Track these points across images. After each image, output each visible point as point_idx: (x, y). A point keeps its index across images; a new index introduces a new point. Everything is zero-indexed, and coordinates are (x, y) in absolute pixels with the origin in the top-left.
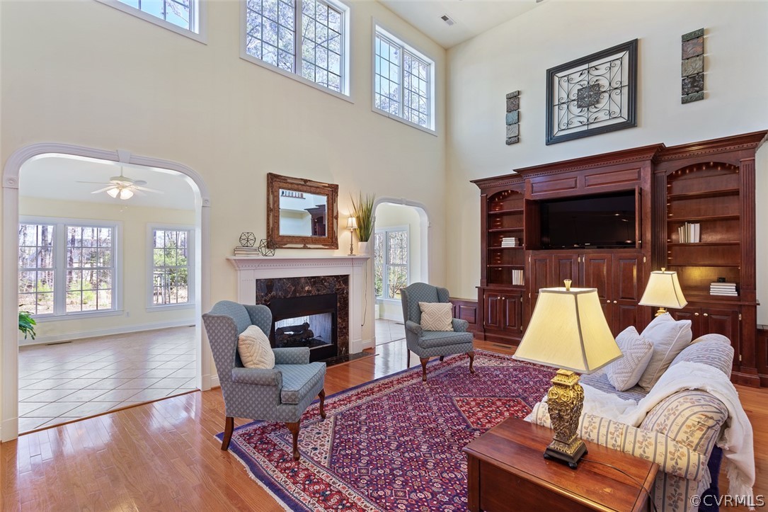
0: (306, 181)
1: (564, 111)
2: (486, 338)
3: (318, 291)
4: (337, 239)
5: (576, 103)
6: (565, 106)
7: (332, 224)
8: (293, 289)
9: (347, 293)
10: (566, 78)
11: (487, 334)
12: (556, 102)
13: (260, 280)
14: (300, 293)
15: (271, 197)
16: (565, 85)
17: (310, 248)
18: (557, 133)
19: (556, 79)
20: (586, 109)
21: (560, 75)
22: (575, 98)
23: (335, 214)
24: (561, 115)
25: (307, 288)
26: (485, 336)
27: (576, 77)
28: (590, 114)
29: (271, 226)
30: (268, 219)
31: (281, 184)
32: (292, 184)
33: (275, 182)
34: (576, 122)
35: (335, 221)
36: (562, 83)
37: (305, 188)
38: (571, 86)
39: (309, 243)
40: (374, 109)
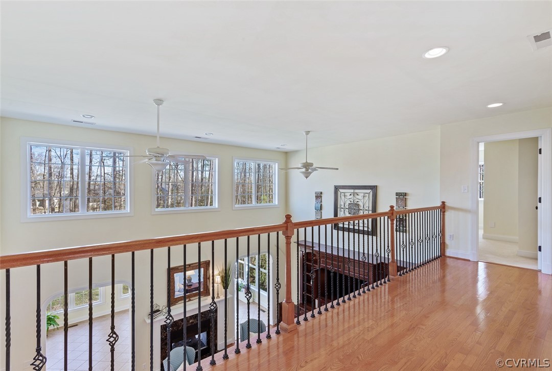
1: (342, 213)
4: (209, 290)
5: (348, 210)
6: (343, 210)
7: (207, 282)
9: (216, 317)
10: (344, 194)
12: (339, 206)
13: (163, 325)
16: (343, 198)
17: (192, 300)
19: (339, 193)
22: (347, 207)
23: (208, 277)
25: (191, 321)
27: (348, 195)
31: (175, 271)
32: (181, 269)
35: (208, 280)
36: (341, 195)
37: (189, 269)
38: (346, 199)
39: (192, 297)
40: (234, 209)
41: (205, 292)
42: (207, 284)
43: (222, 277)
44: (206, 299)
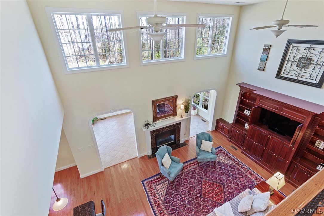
0: (165, 98)
1: (289, 65)
2: (230, 141)
3: (170, 129)
4: (177, 113)
5: (296, 63)
6: (291, 63)
7: (175, 108)
8: (162, 130)
9: (180, 127)
10: (296, 48)
11: (231, 140)
12: (287, 59)
13: (152, 131)
15: (154, 107)
16: (294, 51)
17: (167, 119)
18: (282, 74)
19: (291, 47)
20: (300, 69)
21: (294, 45)
22: (297, 61)
23: (176, 105)
24: (287, 66)
25: (166, 129)
26: (230, 140)
27: (302, 50)
28: (301, 72)
29: (154, 116)
30: (153, 114)
31: (157, 102)
33: (155, 103)
34: (293, 73)
35: (176, 107)
36: (293, 49)
37: (165, 101)
38: (297, 53)
39: (167, 117)
40: (195, 59)
41: (174, 114)
42: (175, 110)
43: (185, 106)
44: (175, 118)
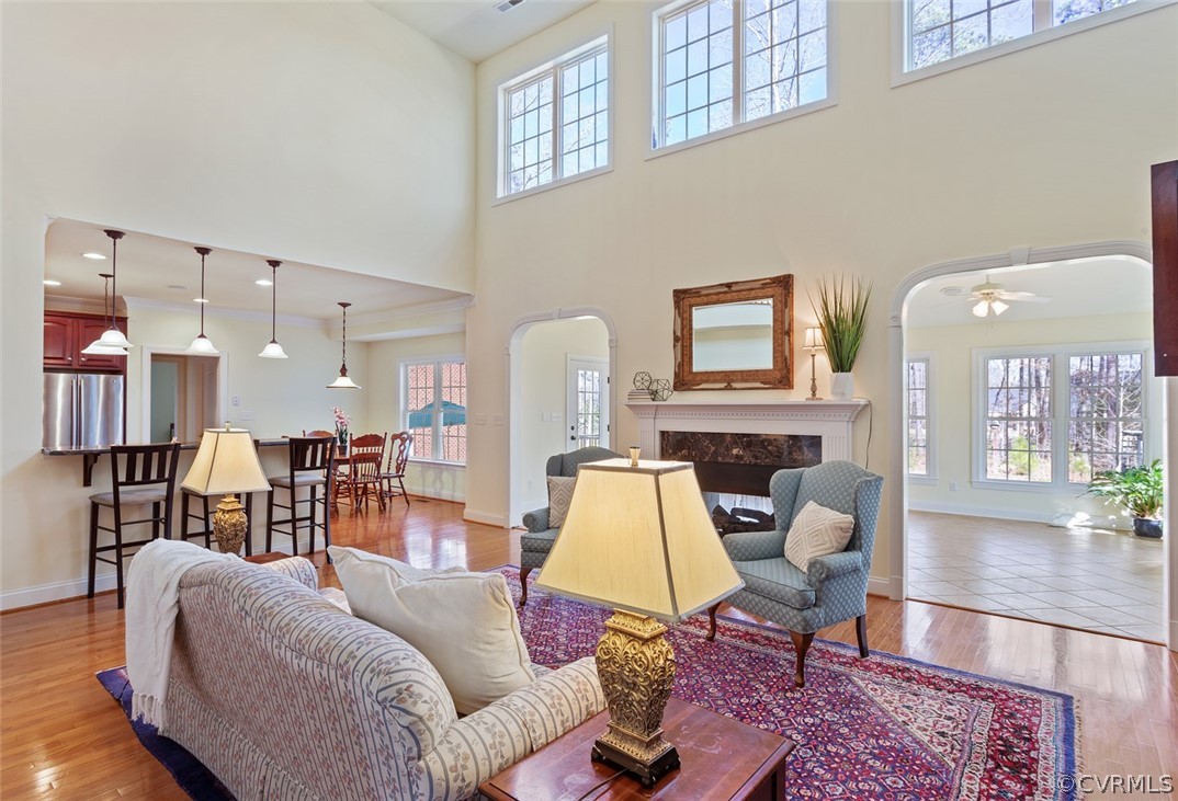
0: (729, 285)
4: (792, 376)
8: (713, 449)
13: (668, 432)
14: (723, 457)
15: (680, 321)
17: (735, 389)
25: (735, 451)
29: (681, 359)
31: (693, 301)
32: (709, 295)
33: (685, 300)
35: (786, 338)
37: (729, 296)
